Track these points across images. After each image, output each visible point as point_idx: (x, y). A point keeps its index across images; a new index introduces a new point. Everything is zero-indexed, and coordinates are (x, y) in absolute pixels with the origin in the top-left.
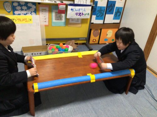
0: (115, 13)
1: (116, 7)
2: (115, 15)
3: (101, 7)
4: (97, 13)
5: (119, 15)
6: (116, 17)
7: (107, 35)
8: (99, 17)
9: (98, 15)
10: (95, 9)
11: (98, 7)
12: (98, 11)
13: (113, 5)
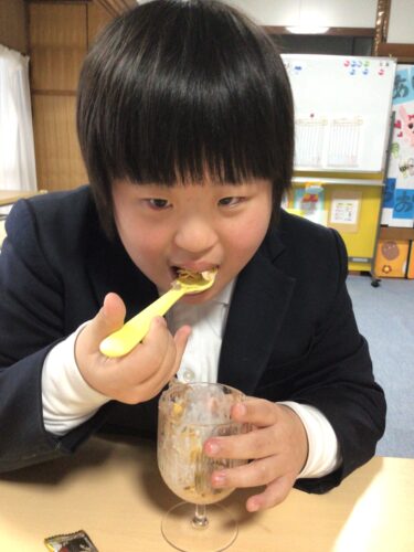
3: (405, 192)
4: (396, 203)
8: (402, 213)
9: (399, 208)
10: (391, 195)
11: (399, 190)
12: (398, 199)
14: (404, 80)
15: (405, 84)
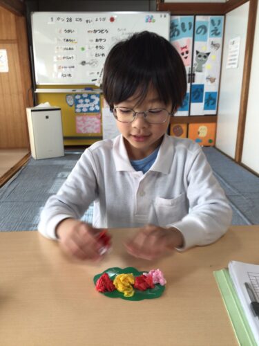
0: (206, 100)
1: (206, 93)
2: (205, 103)
5: (214, 103)
6: (208, 105)
7: (199, 133)
13: (199, 90)
14: (177, 26)
15: (178, 28)
